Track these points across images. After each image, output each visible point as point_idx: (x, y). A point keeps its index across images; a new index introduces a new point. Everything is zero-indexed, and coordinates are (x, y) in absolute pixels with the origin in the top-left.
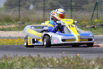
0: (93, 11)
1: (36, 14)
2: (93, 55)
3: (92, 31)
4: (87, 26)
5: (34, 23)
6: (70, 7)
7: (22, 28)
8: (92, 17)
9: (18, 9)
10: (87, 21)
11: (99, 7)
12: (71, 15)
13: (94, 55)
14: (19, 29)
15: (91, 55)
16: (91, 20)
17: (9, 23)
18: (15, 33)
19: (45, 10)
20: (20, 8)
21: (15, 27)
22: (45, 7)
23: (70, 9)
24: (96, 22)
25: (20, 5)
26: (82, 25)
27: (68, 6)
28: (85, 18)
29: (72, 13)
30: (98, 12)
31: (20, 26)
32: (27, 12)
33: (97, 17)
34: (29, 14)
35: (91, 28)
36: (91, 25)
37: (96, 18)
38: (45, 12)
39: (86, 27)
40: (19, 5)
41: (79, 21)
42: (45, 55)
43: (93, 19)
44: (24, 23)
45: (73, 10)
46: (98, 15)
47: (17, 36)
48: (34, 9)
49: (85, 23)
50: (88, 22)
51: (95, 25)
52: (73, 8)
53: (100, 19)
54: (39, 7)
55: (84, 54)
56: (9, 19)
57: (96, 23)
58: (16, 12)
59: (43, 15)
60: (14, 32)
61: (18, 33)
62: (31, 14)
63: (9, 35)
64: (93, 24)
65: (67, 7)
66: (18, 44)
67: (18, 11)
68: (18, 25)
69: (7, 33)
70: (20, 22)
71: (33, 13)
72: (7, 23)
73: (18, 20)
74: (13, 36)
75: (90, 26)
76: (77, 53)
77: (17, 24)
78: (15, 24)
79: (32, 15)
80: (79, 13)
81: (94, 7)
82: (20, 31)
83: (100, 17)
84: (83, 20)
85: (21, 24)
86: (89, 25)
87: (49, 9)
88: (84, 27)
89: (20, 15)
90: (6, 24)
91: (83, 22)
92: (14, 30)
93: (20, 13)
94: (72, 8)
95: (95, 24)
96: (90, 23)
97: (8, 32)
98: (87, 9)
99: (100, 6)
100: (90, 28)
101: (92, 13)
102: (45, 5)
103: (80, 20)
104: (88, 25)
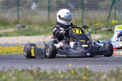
0: (110, 10)
1: (39, 15)
2: (107, 66)
3: (108, 35)
4: (103, 29)
5: (36, 26)
6: (82, 6)
7: (22, 32)
8: (109, 17)
9: (16, 9)
10: (102, 22)
11: (116, 5)
12: (83, 16)
13: (109, 66)
14: (18, 34)
15: (105, 66)
16: (107, 21)
17: (6, 27)
18: (13, 40)
19: (50, 10)
20: (19, 8)
21: (13, 31)
22: (50, 6)
23: (82, 8)
24: (113, 23)
25: (19, 4)
26: (97, 27)
27: (78, 4)
28: (100, 19)
29: (84, 12)
30: (115, 11)
31: (19, 30)
32: (27, 13)
33: (115, 17)
34: (30, 15)
35: (108, 31)
36: (107, 27)
37: (113, 18)
38: (50, 13)
39: (101, 30)
40: (17, 4)
41: (92, 23)
42: (48, 67)
43: (110, 19)
44: (24, 27)
45: (84, 9)
46: (115, 15)
47: (15, 43)
48: (37, 9)
49: (101, 26)
50: (104, 23)
51: (112, 28)
52: (85, 7)
53: (119, 19)
54: (43, 6)
55: (96, 65)
56: (6, 22)
57: (114, 25)
58: (15, 13)
59: (48, 16)
60: (12, 38)
61: (17, 38)
62: (33, 15)
63: (5, 42)
64: (110, 26)
65: (77, 6)
66: (16, 53)
67: (17, 12)
68: (17, 30)
69: (4, 39)
70: (19, 25)
71: (35, 13)
72: (4, 26)
73: (16, 23)
74: (11, 43)
75: (106, 29)
76: (88, 63)
77: (15, 28)
78: (13, 28)
79: (34, 17)
80: (92, 13)
81: (111, 5)
82: (19, 37)
83: (118, 17)
84: (97, 21)
85: (21, 28)
86: (105, 27)
87: (55, 8)
88: (99, 30)
89: (20, 16)
90: (2, 28)
91: (97, 25)
92: (11, 35)
93: (20, 14)
94: (83, 7)
95: (112, 26)
96: (106, 25)
97: (5, 37)
98: (103, 8)
99: (118, 4)
100: (106, 31)
101: (109, 12)
102: (50, 4)
103: (94, 21)
104: (103, 27)
